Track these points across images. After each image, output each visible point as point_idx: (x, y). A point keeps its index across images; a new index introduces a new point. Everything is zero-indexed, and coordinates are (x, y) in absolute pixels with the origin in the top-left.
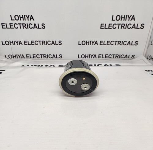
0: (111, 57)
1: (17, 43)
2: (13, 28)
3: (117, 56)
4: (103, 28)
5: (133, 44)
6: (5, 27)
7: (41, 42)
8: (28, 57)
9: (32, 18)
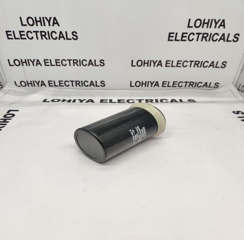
0: (182, 86)
1: (33, 62)
2: (25, 39)
3: (192, 83)
4: (172, 40)
5: (218, 66)
6: (12, 37)
7: (72, 62)
8: (51, 85)
9: (56, 22)
